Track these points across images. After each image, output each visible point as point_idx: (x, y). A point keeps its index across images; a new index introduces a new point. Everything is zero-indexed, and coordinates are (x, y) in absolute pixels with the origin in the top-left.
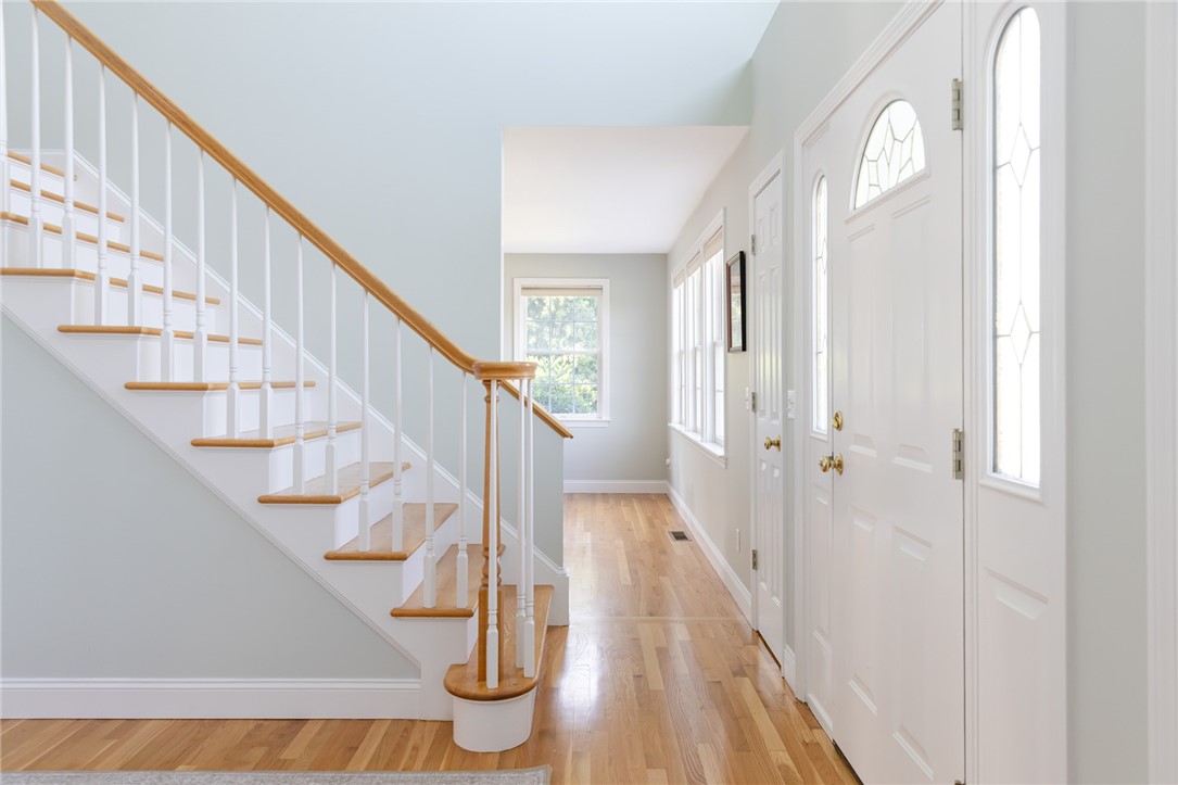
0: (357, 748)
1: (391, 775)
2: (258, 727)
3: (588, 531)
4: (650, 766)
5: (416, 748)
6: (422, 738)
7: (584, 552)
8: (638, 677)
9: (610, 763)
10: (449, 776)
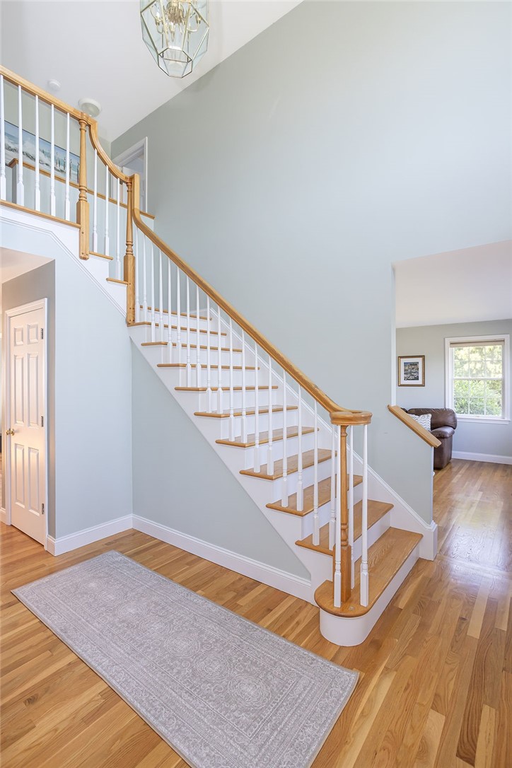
0: (272, 610)
1: (275, 637)
2: (240, 579)
3: (481, 491)
4: (434, 707)
5: (298, 623)
6: (305, 617)
7: (471, 506)
8: (462, 619)
9: (406, 689)
10: (302, 652)
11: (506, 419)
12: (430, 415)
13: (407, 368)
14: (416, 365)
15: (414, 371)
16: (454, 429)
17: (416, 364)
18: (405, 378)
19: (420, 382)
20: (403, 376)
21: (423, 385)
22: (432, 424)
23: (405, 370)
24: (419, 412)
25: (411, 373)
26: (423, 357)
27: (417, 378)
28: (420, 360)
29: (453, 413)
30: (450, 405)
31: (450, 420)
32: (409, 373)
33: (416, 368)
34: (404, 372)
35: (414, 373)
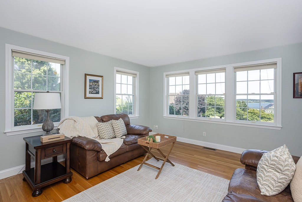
11: (137, 116)
14: (98, 82)
18: (90, 92)
19: (100, 95)
20: (88, 90)
27: (98, 93)
28: (100, 79)
32: (93, 88)
33: (98, 85)
34: (89, 87)
35: (96, 88)
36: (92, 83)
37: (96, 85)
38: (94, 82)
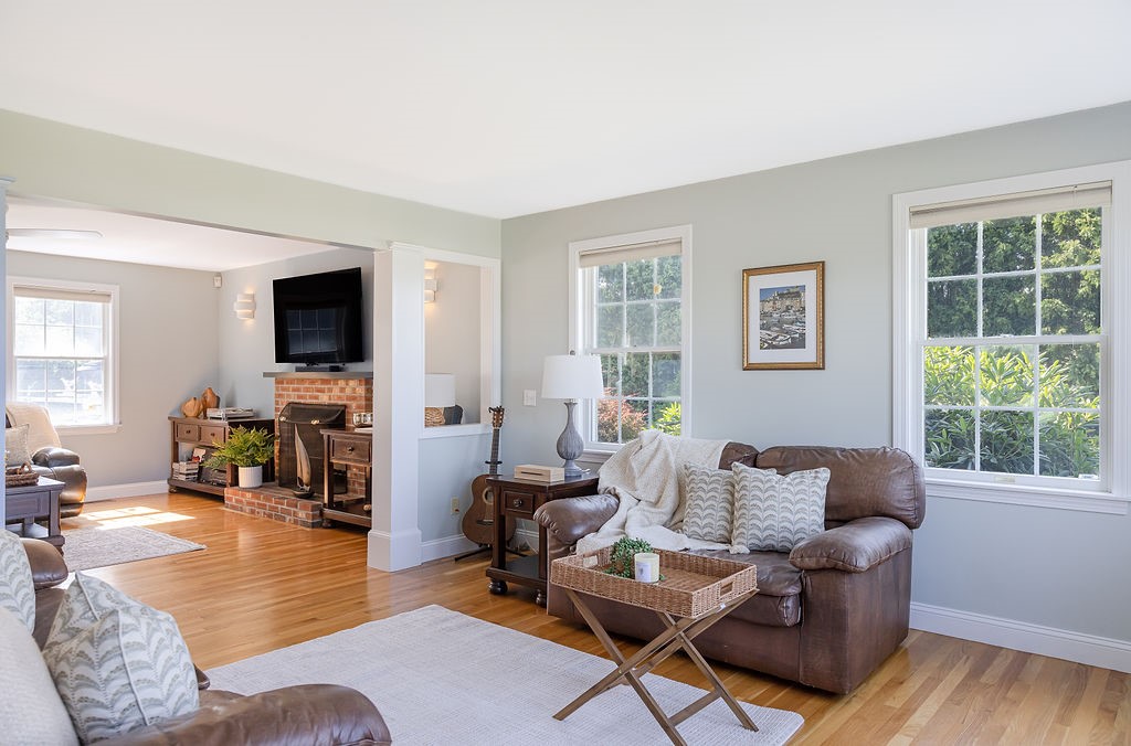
11: (1114, 495)
12: (825, 474)
13: (768, 307)
14: (797, 295)
15: (788, 317)
16: (911, 526)
17: (796, 293)
18: (763, 341)
19: (808, 354)
20: (756, 334)
21: (819, 366)
22: (828, 508)
23: (764, 315)
24: (788, 460)
25: (780, 323)
26: (820, 267)
27: (799, 343)
28: (808, 279)
29: (913, 467)
30: (911, 440)
31: (899, 492)
32: (775, 325)
33: (797, 306)
34: (758, 322)
35: (792, 324)
36: (771, 303)
37: (788, 309)
38: (781, 296)
